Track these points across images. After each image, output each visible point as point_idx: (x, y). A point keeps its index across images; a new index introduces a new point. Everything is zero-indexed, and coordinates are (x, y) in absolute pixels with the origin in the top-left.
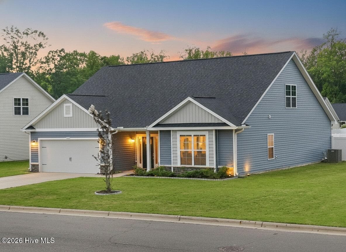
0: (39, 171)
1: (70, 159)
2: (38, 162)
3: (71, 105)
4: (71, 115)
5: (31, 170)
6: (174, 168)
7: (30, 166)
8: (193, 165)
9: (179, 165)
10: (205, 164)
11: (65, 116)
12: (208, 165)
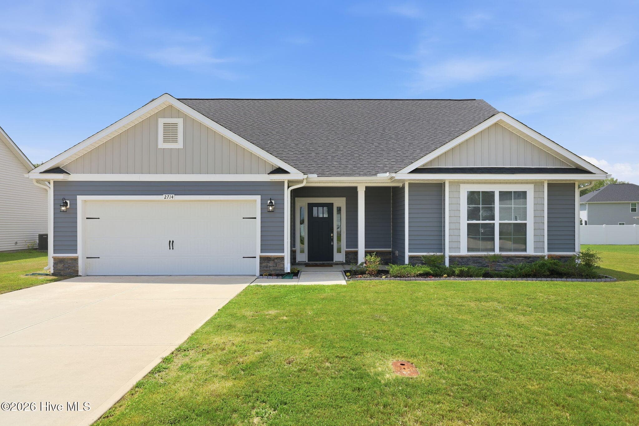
0: (80, 274)
1: (171, 244)
2: (75, 251)
3: (180, 122)
4: (179, 145)
5: (52, 271)
6: (452, 259)
7: (51, 262)
8: (497, 252)
9: (464, 252)
10: (525, 250)
11: (161, 145)
12: (530, 251)
